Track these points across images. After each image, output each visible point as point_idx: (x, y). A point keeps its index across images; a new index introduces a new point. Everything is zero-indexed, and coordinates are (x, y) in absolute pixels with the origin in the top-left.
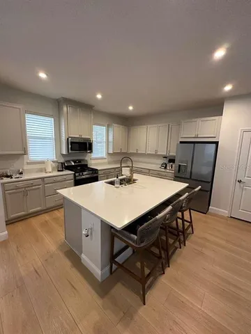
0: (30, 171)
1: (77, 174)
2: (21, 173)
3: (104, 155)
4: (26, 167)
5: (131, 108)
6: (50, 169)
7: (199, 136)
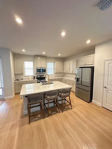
0: (25, 79)
1: (38, 81)
2: (22, 79)
3: (53, 74)
4: (24, 78)
5: (59, 55)
6: (30, 78)
7: (86, 64)
